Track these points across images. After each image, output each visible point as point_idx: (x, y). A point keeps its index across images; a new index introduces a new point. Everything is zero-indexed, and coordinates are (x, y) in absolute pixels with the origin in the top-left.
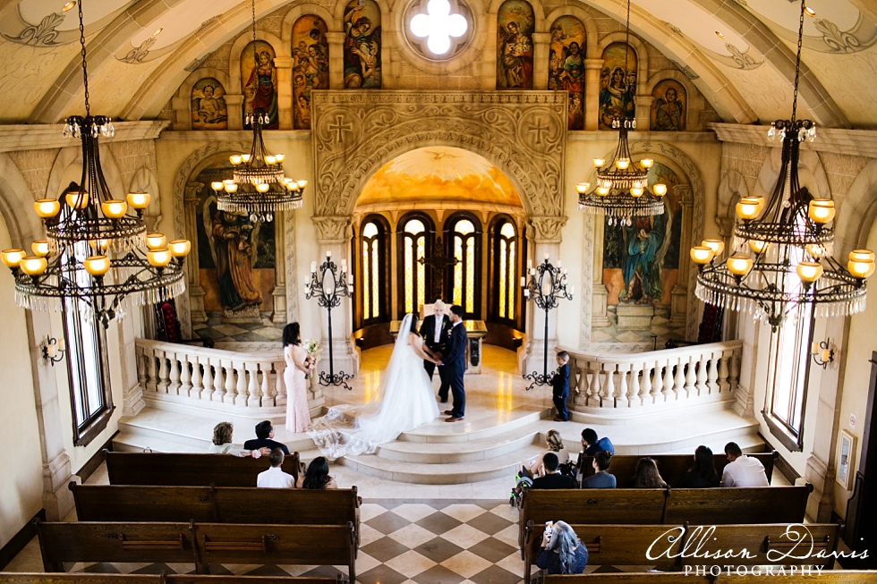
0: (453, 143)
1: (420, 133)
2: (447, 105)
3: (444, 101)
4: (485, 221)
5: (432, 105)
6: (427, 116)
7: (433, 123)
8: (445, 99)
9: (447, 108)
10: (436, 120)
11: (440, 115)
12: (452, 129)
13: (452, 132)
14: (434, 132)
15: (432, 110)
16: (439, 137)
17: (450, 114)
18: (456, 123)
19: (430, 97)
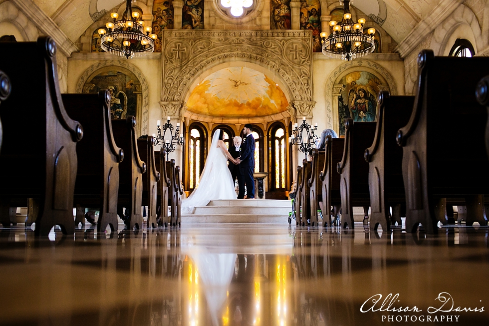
0: (245, 59)
1: (226, 53)
2: (242, 38)
3: (240, 36)
4: (265, 129)
5: (233, 38)
6: (230, 44)
7: (233, 48)
8: (240, 34)
9: (242, 40)
10: (235, 46)
11: (238, 43)
12: (245, 51)
13: (245, 52)
14: (235, 53)
15: (233, 41)
16: (237, 55)
17: (243, 42)
18: (247, 48)
19: (232, 33)
